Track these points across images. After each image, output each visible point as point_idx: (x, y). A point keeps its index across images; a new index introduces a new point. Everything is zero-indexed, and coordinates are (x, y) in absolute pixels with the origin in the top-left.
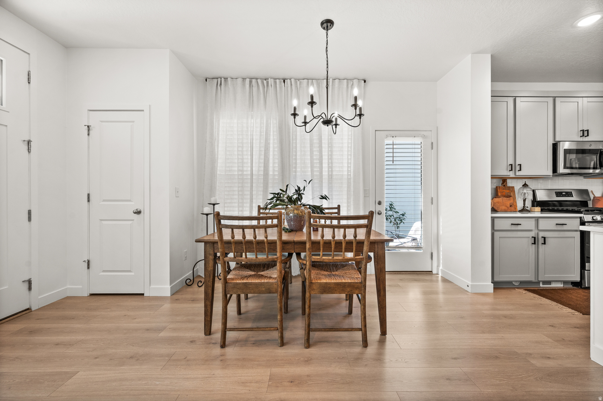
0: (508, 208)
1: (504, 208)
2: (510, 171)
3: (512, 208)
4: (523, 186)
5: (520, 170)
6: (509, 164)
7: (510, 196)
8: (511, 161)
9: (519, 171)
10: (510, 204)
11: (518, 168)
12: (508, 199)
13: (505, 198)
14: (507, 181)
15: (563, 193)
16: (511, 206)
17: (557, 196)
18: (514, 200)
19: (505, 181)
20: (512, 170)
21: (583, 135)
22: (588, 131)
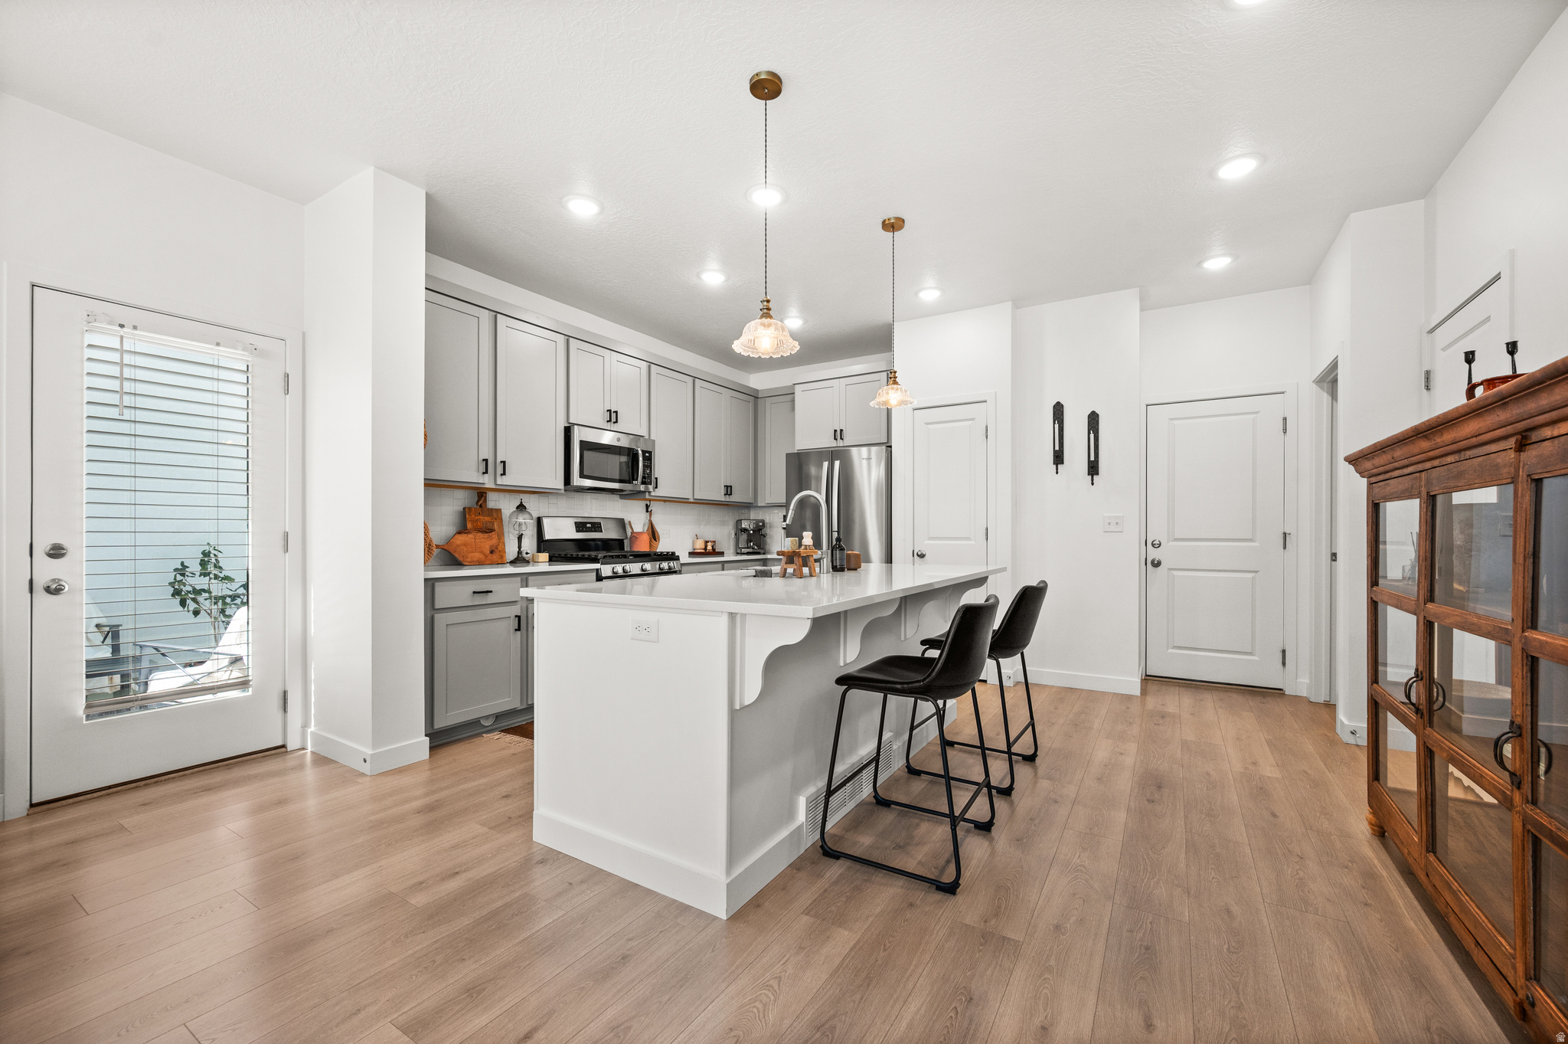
0: (486, 556)
1: (477, 556)
2: (484, 473)
3: (495, 557)
4: (517, 508)
5: (504, 474)
6: (481, 458)
7: (492, 530)
8: (486, 453)
9: (502, 475)
10: (491, 547)
11: (500, 470)
12: (486, 535)
13: (480, 534)
14: (486, 497)
15: (588, 525)
16: (492, 552)
17: (577, 531)
18: (499, 539)
19: (482, 496)
20: (486, 472)
21: (610, 421)
22: (616, 412)
